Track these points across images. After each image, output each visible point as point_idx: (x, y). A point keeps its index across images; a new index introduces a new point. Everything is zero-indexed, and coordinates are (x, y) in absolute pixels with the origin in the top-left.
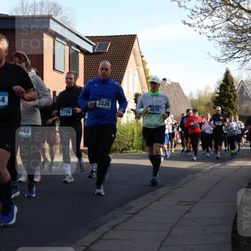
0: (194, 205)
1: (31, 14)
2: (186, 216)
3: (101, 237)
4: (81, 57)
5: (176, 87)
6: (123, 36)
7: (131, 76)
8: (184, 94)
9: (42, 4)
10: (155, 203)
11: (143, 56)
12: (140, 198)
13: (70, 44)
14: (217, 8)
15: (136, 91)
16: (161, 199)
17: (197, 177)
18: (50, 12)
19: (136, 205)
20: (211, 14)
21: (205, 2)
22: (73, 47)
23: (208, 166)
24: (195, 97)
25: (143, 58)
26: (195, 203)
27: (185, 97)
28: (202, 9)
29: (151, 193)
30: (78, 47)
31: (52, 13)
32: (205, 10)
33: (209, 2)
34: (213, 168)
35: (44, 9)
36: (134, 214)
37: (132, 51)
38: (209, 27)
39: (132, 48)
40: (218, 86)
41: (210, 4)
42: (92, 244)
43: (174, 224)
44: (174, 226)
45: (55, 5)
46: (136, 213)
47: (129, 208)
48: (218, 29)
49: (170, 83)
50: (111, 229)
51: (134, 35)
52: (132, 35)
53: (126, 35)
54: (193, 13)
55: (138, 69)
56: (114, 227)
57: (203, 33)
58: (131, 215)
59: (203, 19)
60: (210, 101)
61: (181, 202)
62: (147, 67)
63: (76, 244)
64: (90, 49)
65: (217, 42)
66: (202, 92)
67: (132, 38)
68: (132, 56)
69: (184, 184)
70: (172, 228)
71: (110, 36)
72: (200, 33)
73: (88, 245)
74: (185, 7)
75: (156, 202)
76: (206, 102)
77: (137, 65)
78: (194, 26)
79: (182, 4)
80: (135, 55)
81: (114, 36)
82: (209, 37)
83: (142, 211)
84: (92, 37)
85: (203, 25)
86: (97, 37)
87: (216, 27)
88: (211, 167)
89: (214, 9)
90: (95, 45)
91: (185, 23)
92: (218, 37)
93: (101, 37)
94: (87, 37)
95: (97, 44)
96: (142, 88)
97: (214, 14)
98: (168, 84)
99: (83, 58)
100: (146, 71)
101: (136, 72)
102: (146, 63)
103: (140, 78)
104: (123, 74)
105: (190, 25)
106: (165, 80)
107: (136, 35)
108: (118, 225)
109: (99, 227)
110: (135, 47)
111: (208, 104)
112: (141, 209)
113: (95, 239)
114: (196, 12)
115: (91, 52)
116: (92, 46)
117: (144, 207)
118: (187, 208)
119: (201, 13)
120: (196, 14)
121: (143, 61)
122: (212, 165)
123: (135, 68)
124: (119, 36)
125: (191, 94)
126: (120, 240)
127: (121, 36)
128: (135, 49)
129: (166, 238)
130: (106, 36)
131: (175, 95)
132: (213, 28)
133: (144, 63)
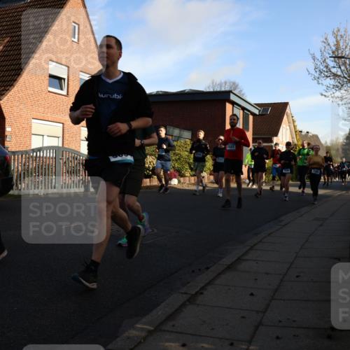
1: (218, 90)
2: (320, 228)
4: (251, 117)
5: (316, 137)
7: (284, 131)
9: (226, 83)
10: (299, 218)
11: (293, 117)
13: (243, 109)
15: (288, 141)
16: (303, 216)
18: (231, 87)
19: (286, 219)
20: (340, 89)
22: (245, 111)
23: (337, 193)
24: (329, 144)
26: (326, 219)
27: (322, 145)
30: (249, 111)
31: (232, 89)
34: (339, 195)
35: (227, 86)
37: (286, 113)
39: (285, 111)
40: (345, 137)
41: (339, 82)
42: (255, 245)
45: (234, 83)
49: (311, 135)
52: (285, 103)
53: (281, 103)
54: (328, 88)
55: (289, 126)
58: (279, 227)
59: (334, 92)
60: (339, 147)
62: (296, 124)
64: (256, 112)
67: (285, 105)
68: (285, 117)
72: (333, 102)
74: (322, 84)
77: (289, 123)
78: (328, 97)
79: (320, 82)
80: (287, 116)
84: (259, 104)
85: (334, 96)
86: (262, 104)
89: (342, 86)
90: (260, 109)
91: (322, 95)
94: (255, 104)
96: (292, 138)
100: (294, 126)
101: (288, 128)
103: (291, 131)
104: (279, 129)
105: (325, 96)
106: (308, 132)
107: (288, 103)
108: (272, 233)
110: (288, 110)
111: (338, 150)
112: (289, 223)
115: (258, 113)
116: (258, 110)
117: (291, 221)
120: (330, 88)
121: (293, 120)
122: (340, 192)
125: (326, 143)
129: (304, 243)
132: (342, 98)
133: (294, 121)
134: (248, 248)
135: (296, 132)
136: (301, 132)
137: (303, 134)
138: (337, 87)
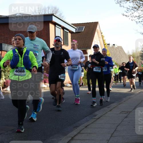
0: (130, 113)
2: (125, 120)
3: (80, 132)
4: (69, 35)
5: (120, 48)
6: (91, 23)
8: (124, 52)
9: (49, 8)
10: (108, 113)
11: (102, 33)
12: (101, 110)
13: (63, 28)
14: (141, 7)
16: (112, 110)
17: (131, 97)
19: (99, 113)
20: (137, 10)
21: (134, 3)
22: (65, 30)
23: (138, 91)
24: (131, 53)
25: (102, 34)
26: (130, 112)
27: (125, 54)
28: (133, 7)
29: (107, 107)
31: (54, 13)
32: (135, 7)
33: (136, 3)
34: (140, 93)
35: (50, 10)
36: (97, 119)
37: (96, 31)
38: (137, 17)
39: (96, 29)
41: (137, 5)
42: (75, 136)
43: (118, 124)
44: (118, 125)
45: (55, 8)
46: (99, 118)
47: (95, 116)
48: (142, 17)
49: (117, 47)
50: (85, 128)
51: (97, 22)
52: (96, 22)
53: (93, 22)
54: (128, 9)
56: (87, 126)
57: (134, 20)
58: (95, 120)
59: (133, 13)
60: (139, 55)
61: (123, 112)
62: (104, 39)
63: (67, 136)
65: (141, 24)
66: (135, 51)
67: (96, 24)
68: (96, 33)
69: (125, 101)
70: (117, 126)
71: (84, 23)
72: (132, 20)
73: (73, 137)
74: (123, 6)
75: (110, 112)
76: (136, 56)
77: (99, 38)
78: (128, 16)
80: (98, 32)
81: (86, 23)
82: (137, 22)
83: (102, 117)
84: (75, 24)
85: (133, 16)
86: (78, 24)
87: (140, 16)
88: (140, 91)
89: (139, 7)
90: (76, 28)
91: (124, 15)
92: (142, 22)
93: (80, 24)
94: (72, 24)
95: (77, 28)
97: (139, 9)
98: (116, 47)
99: (71, 35)
102: (104, 37)
104: (92, 43)
105: (126, 16)
106: (114, 45)
107: (98, 22)
108: (89, 125)
109: (79, 126)
110: (98, 28)
111: (138, 57)
112: (101, 116)
113: (77, 133)
114: (130, 9)
115: (75, 32)
116: (75, 29)
117: (103, 115)
118: (125, 115)
119: (132, 9)
120: (130, 10)
122: (140, 90)
123: (98, 39)
124: (89, 23)
125: (129, 52)
126: (90, 133)
127: (90, 23)
128: (98, 29)
129: (114, 132)
130: (82, 23)
131: (120, 53)
132: (139, 17)
133: (103, 37)
134: (70, 138)
135: (105, 45)
136: (109, 44)
137: (110, 46)
138: (135, 8)
